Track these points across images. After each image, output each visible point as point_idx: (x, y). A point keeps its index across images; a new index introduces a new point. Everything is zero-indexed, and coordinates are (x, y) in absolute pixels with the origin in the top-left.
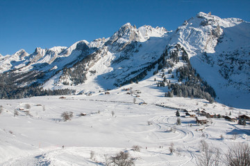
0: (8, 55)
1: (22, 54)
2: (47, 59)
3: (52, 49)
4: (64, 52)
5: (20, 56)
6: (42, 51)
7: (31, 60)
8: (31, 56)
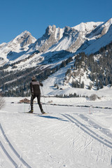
0: (4, 44)
1: (26, 39)
2: (64, 45)
3: (77, 28)
4: (97, 31)
5: (22, 44)
6: (57, 32)
7: (37, 48)
8: (39, 41)
